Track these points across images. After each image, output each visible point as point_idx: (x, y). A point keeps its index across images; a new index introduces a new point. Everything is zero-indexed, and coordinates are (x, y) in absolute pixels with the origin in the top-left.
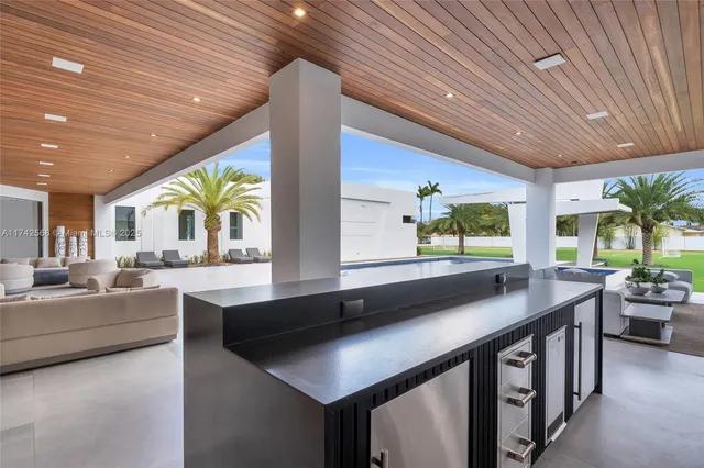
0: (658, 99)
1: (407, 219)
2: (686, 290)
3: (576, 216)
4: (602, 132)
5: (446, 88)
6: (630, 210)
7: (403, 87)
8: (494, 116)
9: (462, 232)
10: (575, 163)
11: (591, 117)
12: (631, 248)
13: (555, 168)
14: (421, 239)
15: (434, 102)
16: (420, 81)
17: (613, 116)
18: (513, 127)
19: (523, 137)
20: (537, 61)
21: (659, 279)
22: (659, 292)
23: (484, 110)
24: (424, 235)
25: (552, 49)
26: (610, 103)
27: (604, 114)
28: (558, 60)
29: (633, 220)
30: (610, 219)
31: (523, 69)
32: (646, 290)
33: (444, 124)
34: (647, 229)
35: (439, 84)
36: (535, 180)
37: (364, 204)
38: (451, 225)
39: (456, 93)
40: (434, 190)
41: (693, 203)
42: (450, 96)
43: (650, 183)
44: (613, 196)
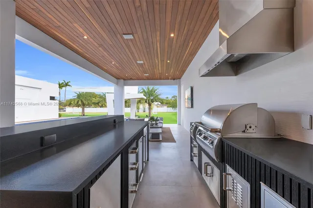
0: (157, 61)
1: (52, 98)
2: (162, 123)
3: (129, 99)
4: (141, 69)
5: (84, 33)
6: (146, 98)
7: (60, 25)
8: (105, 53)
9: (84, 105)
10: (131, 79)
11: (138, 62)
12: (144, 112)
13: (124, 80)
14: (60, 109)
15: (77, 38)
16: (71, 25)
17: (144, 64)
18: (112, 60)
19: (114, 65)
20: (124, 34)
21: (157, 120)
22: (156, 124)
23: (100, 48)
24: (61, 107)
25: (130, 32)
26: (144, 59)
27: (142, 62)
28: (131, 37)
29: (146, 102)
30: (140, 101)
31: (119, 36)
32: (154, 124)
33: (80, 50)
34: (150, 105)
35: (81, 30)
36: (117, 84)
37: (23, 88)
38: (78, 102)
39: (89, 37)
40: (67, 85)
41: (160, 97)
42: (85, 37)
43: (150, 89)
44: (141, 93)
